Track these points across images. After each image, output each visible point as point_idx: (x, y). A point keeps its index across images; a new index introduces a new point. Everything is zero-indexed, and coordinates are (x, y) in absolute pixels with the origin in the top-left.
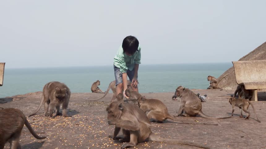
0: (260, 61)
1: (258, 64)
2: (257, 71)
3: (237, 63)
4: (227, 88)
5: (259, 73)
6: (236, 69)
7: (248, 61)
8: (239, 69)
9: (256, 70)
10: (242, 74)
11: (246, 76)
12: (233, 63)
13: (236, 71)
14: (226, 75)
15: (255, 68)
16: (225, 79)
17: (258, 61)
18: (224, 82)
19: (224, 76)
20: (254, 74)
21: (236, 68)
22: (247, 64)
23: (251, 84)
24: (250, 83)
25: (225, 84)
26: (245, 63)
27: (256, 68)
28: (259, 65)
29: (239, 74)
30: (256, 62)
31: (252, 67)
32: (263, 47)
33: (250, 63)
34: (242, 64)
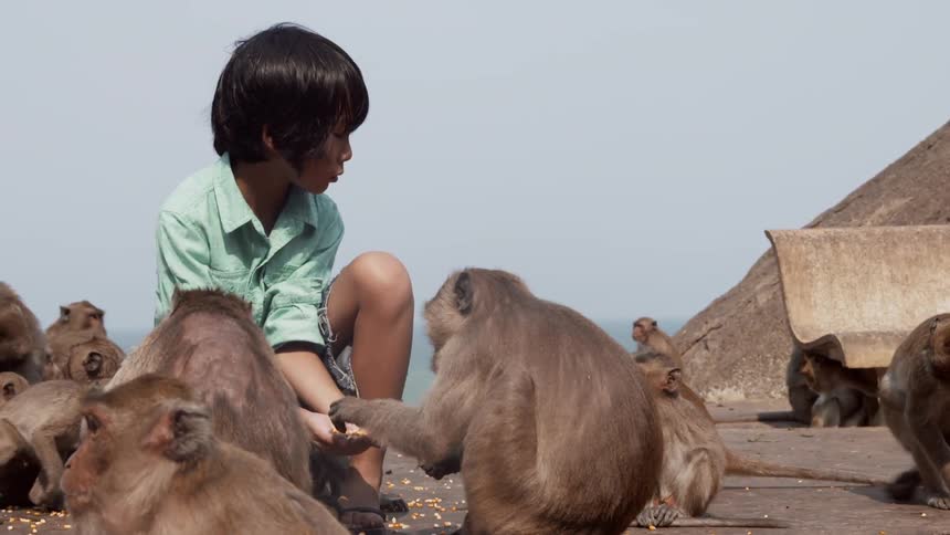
0: (903, 228)
1: (895, 244)
2: (893, 280)
3: (791, 237)
4: (719, 393)
5: (904, 292)
6: (789, 270)
7: (850, 230)
8: (806, 267)
9: (886, 273)
10: (819, 294)
11: (841, 305)
12: (774, 236)
13: (786, 279)
14: (709, 326)
15: (884, 265)
16: (707, 348)
17: (897, 229)
18: (698, 361)
19: (698, 334)
20: (878, 296)
21: (788, 263)
22: (842, 245)
23: (875, 342)
24: (868, 335)
25: (708, 374)
26: (834, 241)
27: (889, 262)
28: (900, 252)
29: (802, 297)
30: (885, 234)
31: (867, 262)
32: (894, 181)
33: (858, 240)
34: (817, 244)
